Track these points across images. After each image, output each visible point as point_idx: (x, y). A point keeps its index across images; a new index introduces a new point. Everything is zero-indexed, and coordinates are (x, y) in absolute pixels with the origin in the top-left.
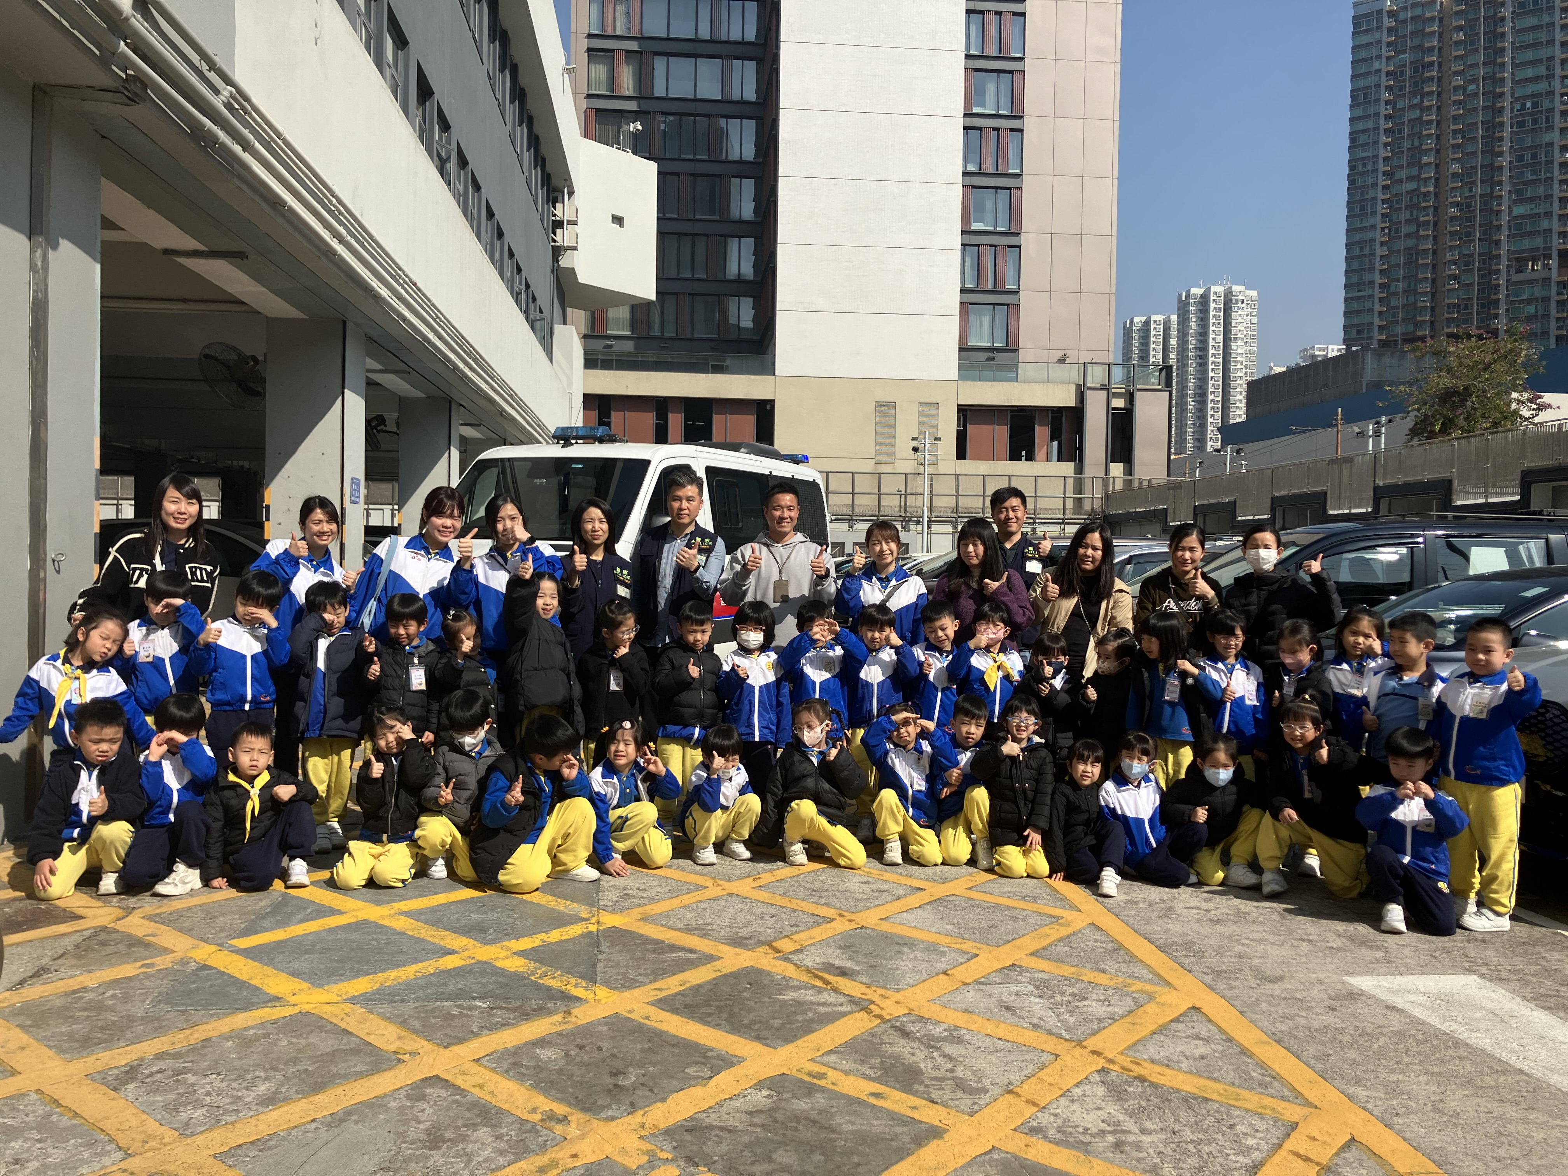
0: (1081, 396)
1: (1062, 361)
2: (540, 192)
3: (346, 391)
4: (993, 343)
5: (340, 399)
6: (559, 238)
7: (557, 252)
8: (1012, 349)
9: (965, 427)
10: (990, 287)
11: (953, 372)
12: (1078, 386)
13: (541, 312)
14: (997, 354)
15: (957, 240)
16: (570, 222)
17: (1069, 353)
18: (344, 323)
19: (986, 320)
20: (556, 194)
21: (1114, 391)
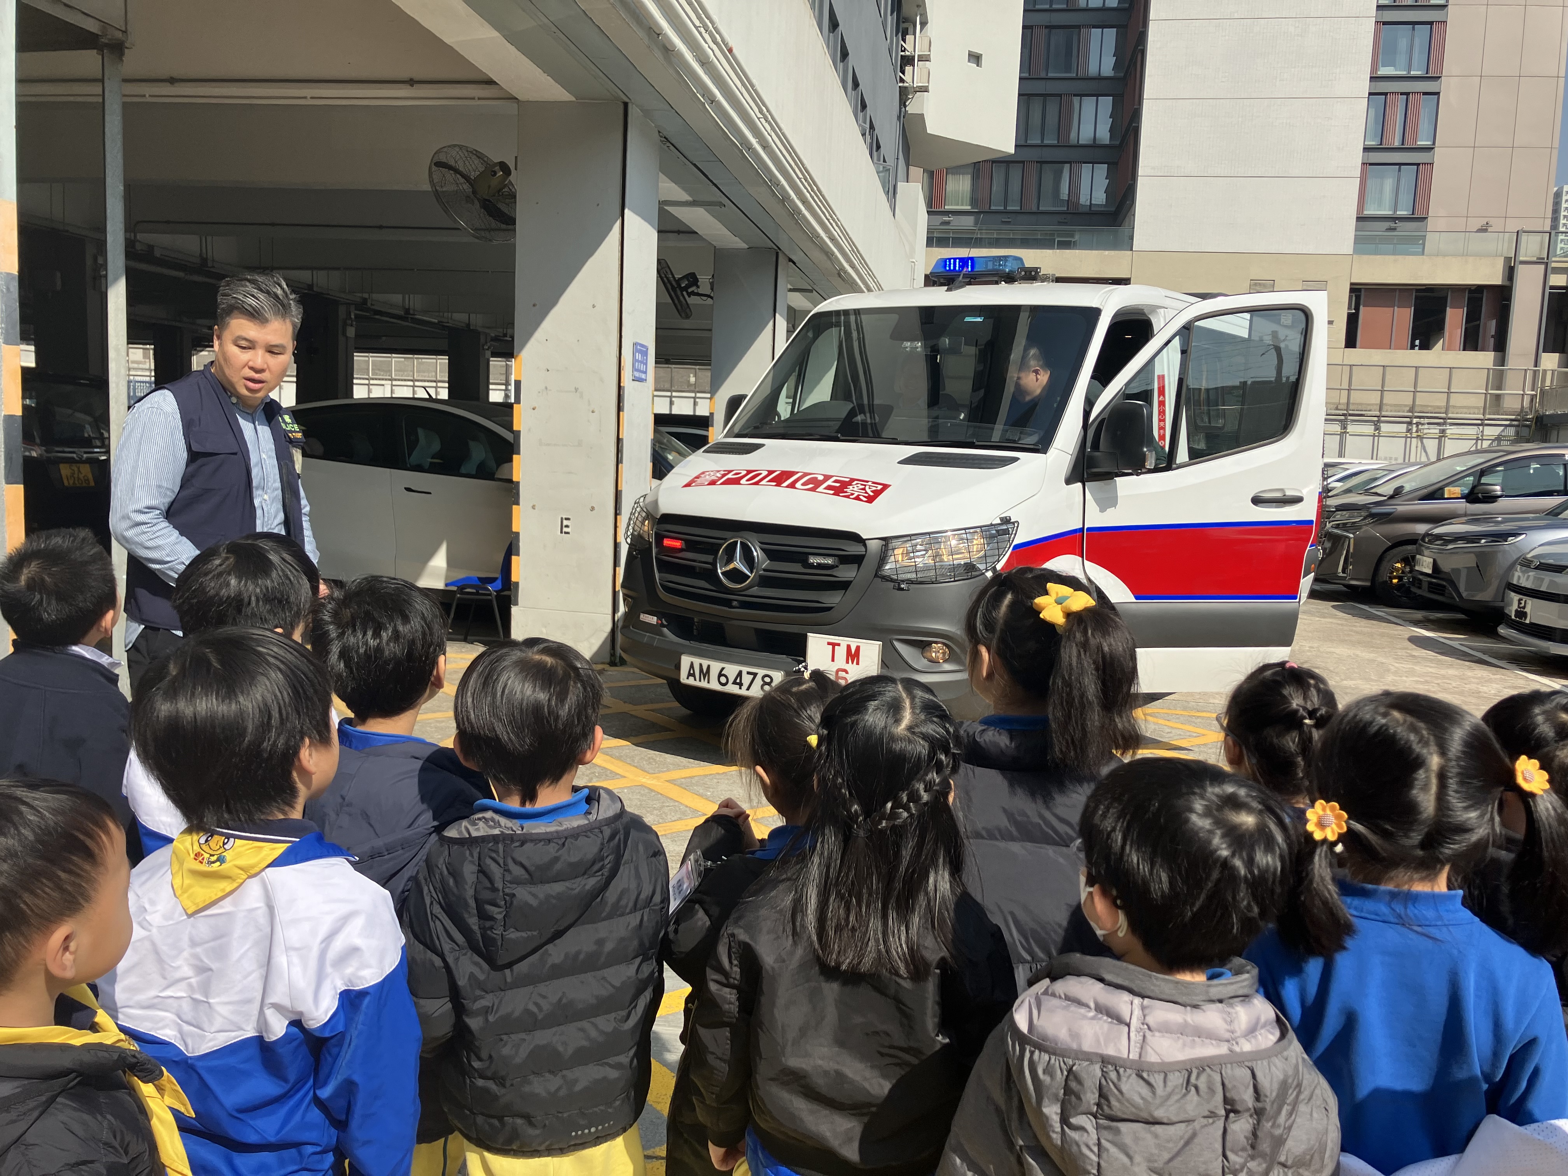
0: (1510, 272)
1: (1483, 230)
2: (889, 18)
3: (626, 211)
4: (1395, 211)
5: (618, 224)
6: (907, 77)
7: (904, 94)
8: (1418, 218)
9: (1357, 308)
10: (1397, 143)
11: (1347, 244)
12: (1508, 260)
13: (884, 161)
14: (1399, 224)
15: (1364, 86)
16: (922, 58)
17: (1492, 221)
18: (626, 105)
19: (1389, 184)
20: (905, 25)
21: (1554, 265)
